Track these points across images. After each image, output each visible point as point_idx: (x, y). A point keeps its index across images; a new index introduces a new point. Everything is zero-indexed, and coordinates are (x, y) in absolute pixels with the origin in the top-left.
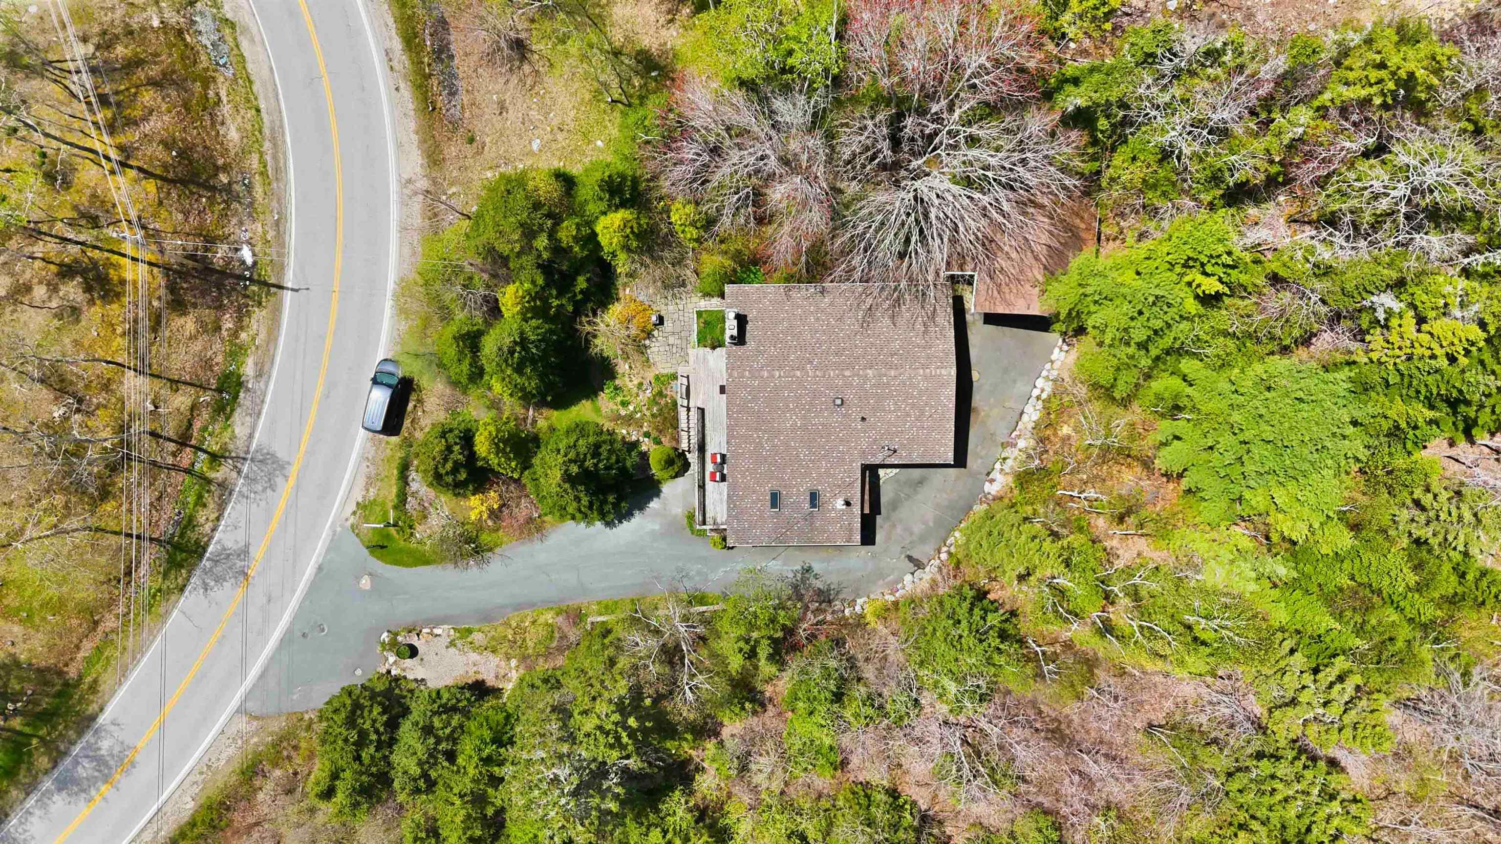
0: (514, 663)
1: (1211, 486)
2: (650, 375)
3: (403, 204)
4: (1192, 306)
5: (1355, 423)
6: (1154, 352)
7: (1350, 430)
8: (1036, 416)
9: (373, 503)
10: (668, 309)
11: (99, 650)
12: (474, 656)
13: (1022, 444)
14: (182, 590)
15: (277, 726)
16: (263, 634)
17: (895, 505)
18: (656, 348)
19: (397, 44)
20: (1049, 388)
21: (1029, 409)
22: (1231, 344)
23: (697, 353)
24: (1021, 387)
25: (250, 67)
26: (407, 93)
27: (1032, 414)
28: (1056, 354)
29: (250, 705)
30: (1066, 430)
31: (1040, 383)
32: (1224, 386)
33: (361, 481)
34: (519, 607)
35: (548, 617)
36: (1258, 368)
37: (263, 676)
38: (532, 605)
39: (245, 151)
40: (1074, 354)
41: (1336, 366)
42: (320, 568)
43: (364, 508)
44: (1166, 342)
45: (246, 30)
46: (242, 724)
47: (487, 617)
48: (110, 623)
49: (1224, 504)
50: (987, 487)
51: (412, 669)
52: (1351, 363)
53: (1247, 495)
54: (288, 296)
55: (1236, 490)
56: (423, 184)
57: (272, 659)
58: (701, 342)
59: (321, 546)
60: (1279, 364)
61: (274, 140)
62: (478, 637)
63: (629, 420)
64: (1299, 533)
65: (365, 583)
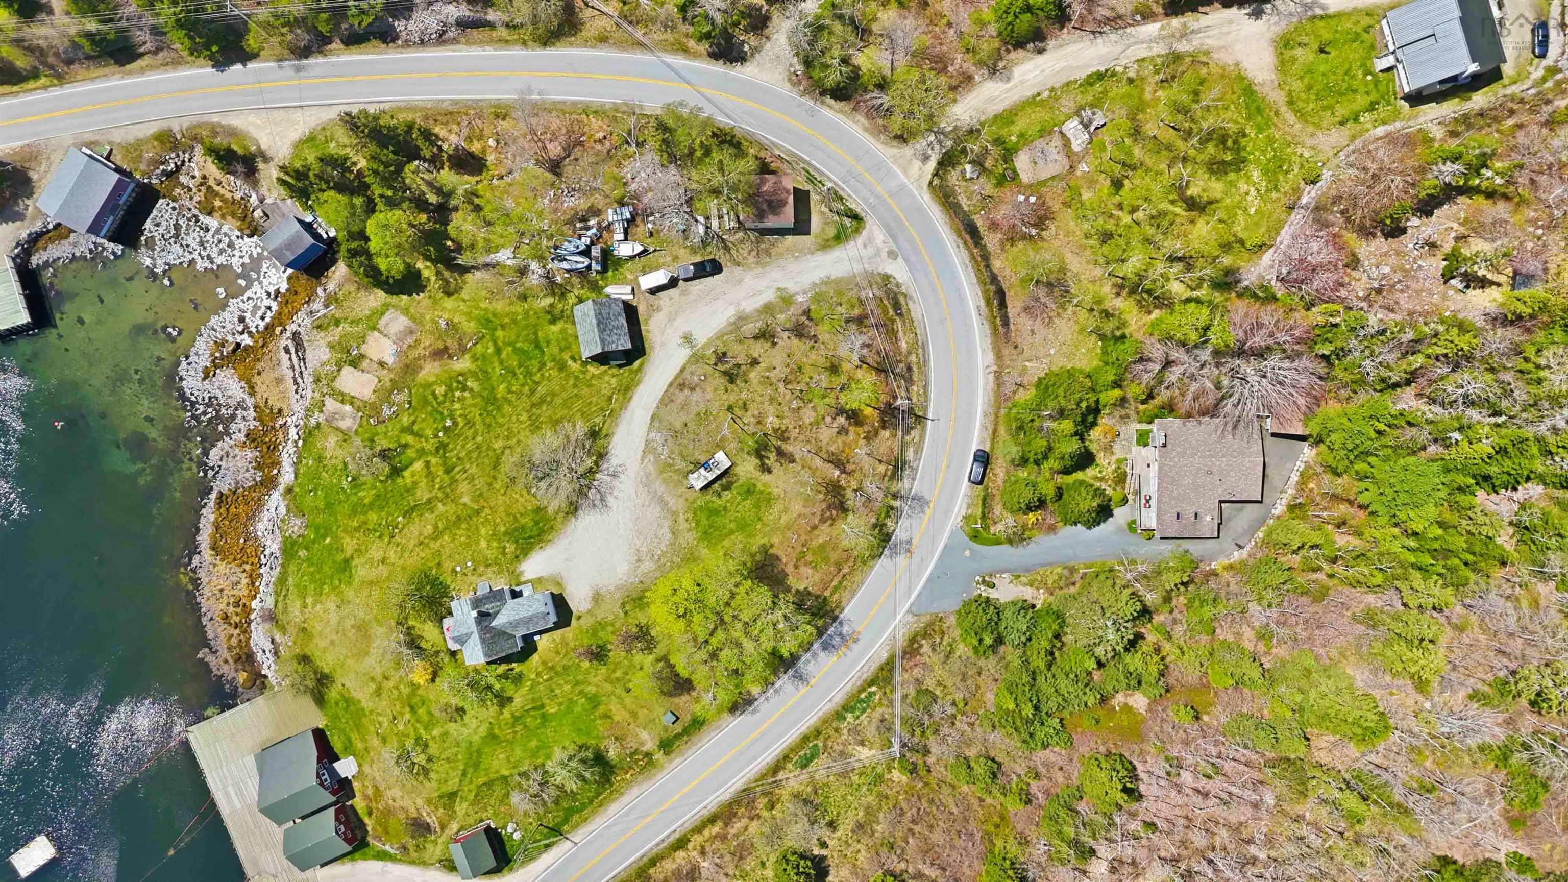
0: (1042, 591)
1: (1382, 510)
2: (1114, 458)
3: (985, 378)
4: (1373, 435)
5: (1443, 484)
6: (1356, 453)
7: (1441, 487)
8: (1296, 479)
9: (970, 516)
10: (1123, 429)
11: (840, 583)
12: (1021, 588)
13: (1290, 492)
14: (880, 556)
15: (926, 619)
16: (919, 576)
17: (1229, 519)
18: (1117, 447)
19: (982, 303)
20: (1303, 466)
21: (1293, 475)
22: (1390, 451)
23: (1135, 449)
24: (1289, 465)
25: (913, 314)
26: (987, 326)
27: (1295, 478)
28: (1306, 450)
29: (914, 609)
30: (1311, 485)
31: (1298, 463)
32: (1388, 468)
33: (965, 506)
34: (1042, 566)
35: (1059, 570)
36: (1402, 462)
37: (919, 595)
38: (1050, 564)
39: (909, 353)
40: (1314, 451)
41: (1436, 460)
42: (946, 546)
43: (966, 518)
44: (1361, 449)
45: (911, 298)
46: (910, 618)
47: (1028, 570)
48: (846, 570)
49: (1387, 518)
50: (1273, 511)
51: (993, 594)
52: (1443, 459)
53: (1398, 513)
54: (929, 422)
55: (1393, 512)
56: (995, 368)
57: (924, 587)
58: (1138, 444)
59: (946, 534)
60: (1411, 459)
61: (923, 348)
62: (1023, 579)
63: (1102, 479)
64: (1419, 528)
65: (967, 553)
